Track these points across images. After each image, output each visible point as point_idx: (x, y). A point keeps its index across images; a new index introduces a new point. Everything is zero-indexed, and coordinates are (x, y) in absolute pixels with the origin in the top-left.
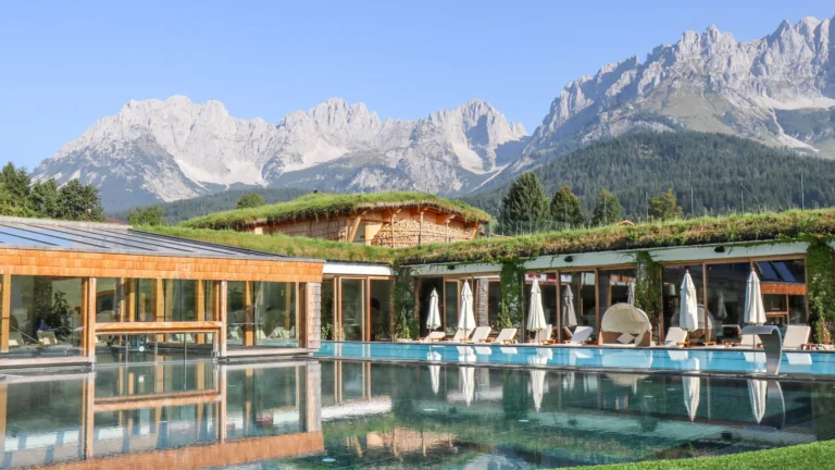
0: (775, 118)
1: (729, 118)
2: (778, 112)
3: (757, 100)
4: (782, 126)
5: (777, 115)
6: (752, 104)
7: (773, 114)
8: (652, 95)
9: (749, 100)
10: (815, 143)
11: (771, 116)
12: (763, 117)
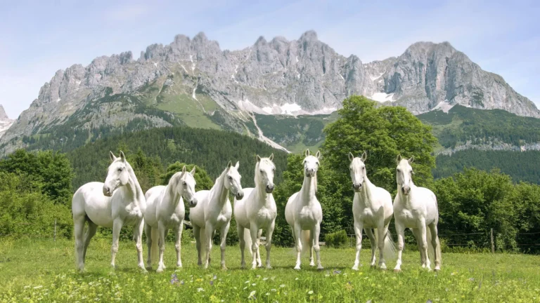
0: (255, 121)
1: (217, 118)
2: (257, 116)
3: (240, 103)
4: (262, 129)
5: (256, 119)
6: (236, 108)
7: (253, 117)
8: (147, 90)
9: (232, 103)
10: (288, 145)
11: (251, 119)
12: (245, 120)
